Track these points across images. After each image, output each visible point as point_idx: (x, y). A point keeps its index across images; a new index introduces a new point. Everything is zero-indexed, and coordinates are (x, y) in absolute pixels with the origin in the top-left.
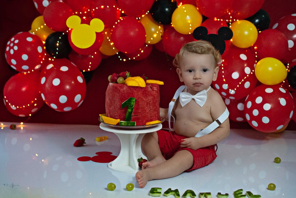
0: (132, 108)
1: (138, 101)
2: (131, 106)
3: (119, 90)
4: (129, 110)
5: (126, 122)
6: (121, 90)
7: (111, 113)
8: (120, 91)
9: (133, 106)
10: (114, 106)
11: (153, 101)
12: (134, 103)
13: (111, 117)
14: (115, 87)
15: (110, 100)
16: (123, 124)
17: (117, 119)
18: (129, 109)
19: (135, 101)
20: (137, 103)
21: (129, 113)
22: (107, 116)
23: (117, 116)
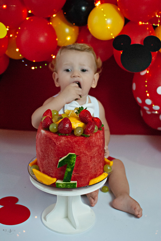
0: (72, 167)
1: (80, 157)
2: (70, 164)
3: (55, 143)
4: (69, 170)
5: (64, 184)
6: (57, 143)
7: (45, 169)
8: (56, 145)
9: (73, 164)
10: (47, 160)
11: (98, 152)
12: (74, 161)
13: (44, 172)
14: (49, 138)
15: (42, 151)
16: (61, 185)
17: (52, 177)
18: (68, 168)
19: (75, 158)
20: (78, 160)
21: (68, 173)
22: (40, 170)
23: (52, 173)
